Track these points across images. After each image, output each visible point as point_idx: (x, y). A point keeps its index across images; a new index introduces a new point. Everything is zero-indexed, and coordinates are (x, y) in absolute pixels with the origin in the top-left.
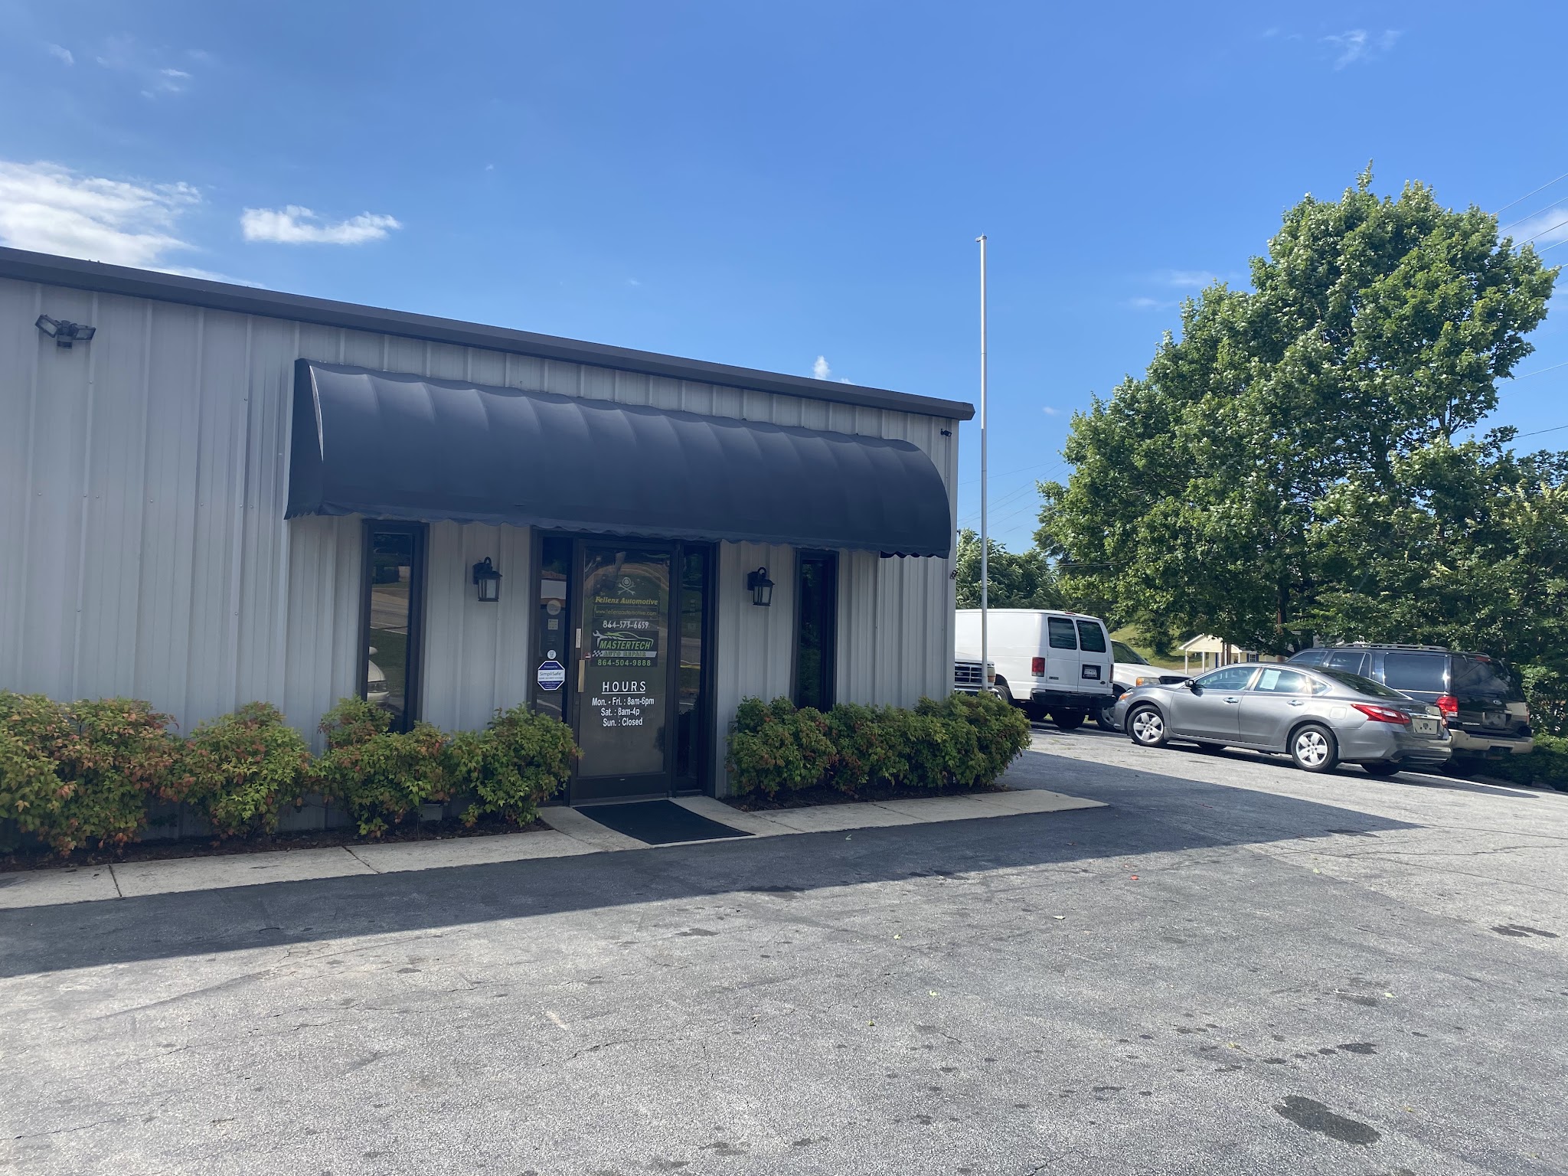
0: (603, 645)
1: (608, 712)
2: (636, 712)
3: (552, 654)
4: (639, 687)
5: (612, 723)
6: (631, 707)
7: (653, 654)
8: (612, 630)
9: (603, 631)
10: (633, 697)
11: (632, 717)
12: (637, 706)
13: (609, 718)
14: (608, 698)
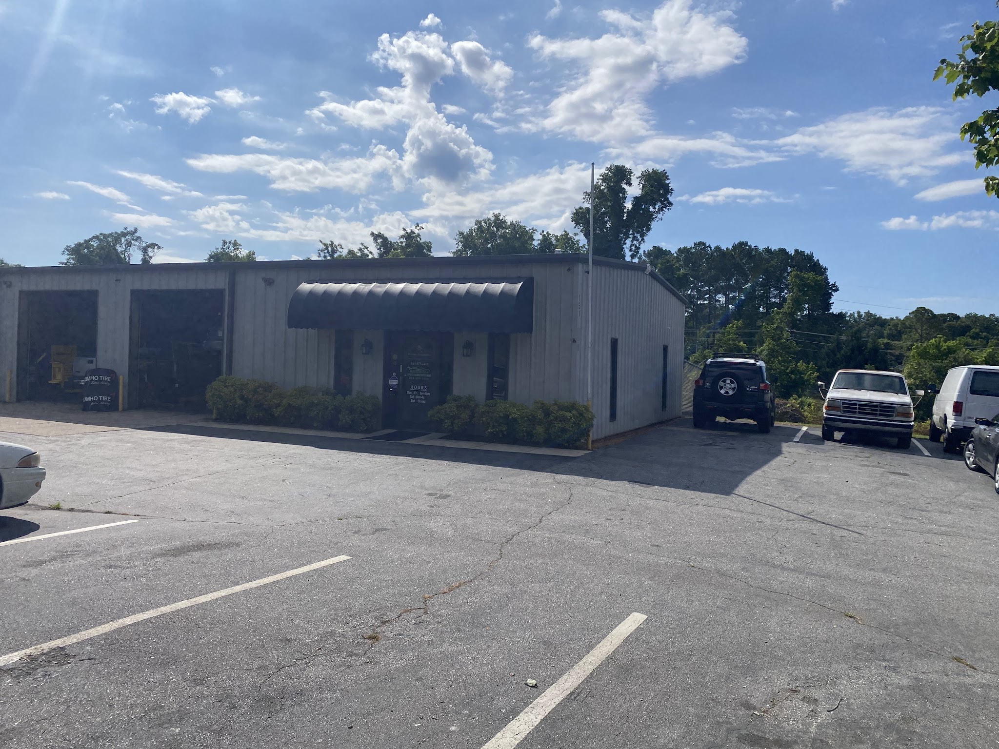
0: (411, 371)
1: (413, 397)
2: (423, 398)
3: (394, 374)
4: (424, 388)
5: (414, 401)
6: (421, 396)
7: (429, 376)
8: (415, 366)
9: (411, 366)
10: (422, 392)
11: (421, 399)
12: (424, 395)
13: (413, 399)
14: (413, 391)
